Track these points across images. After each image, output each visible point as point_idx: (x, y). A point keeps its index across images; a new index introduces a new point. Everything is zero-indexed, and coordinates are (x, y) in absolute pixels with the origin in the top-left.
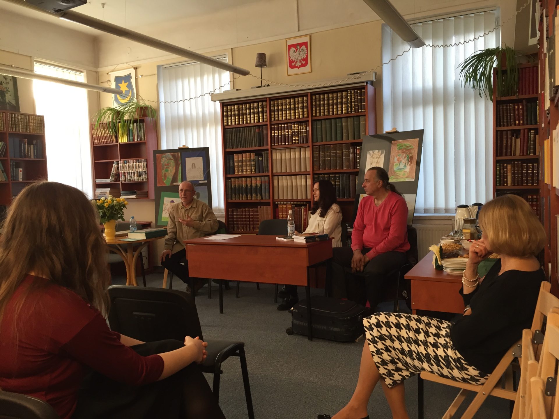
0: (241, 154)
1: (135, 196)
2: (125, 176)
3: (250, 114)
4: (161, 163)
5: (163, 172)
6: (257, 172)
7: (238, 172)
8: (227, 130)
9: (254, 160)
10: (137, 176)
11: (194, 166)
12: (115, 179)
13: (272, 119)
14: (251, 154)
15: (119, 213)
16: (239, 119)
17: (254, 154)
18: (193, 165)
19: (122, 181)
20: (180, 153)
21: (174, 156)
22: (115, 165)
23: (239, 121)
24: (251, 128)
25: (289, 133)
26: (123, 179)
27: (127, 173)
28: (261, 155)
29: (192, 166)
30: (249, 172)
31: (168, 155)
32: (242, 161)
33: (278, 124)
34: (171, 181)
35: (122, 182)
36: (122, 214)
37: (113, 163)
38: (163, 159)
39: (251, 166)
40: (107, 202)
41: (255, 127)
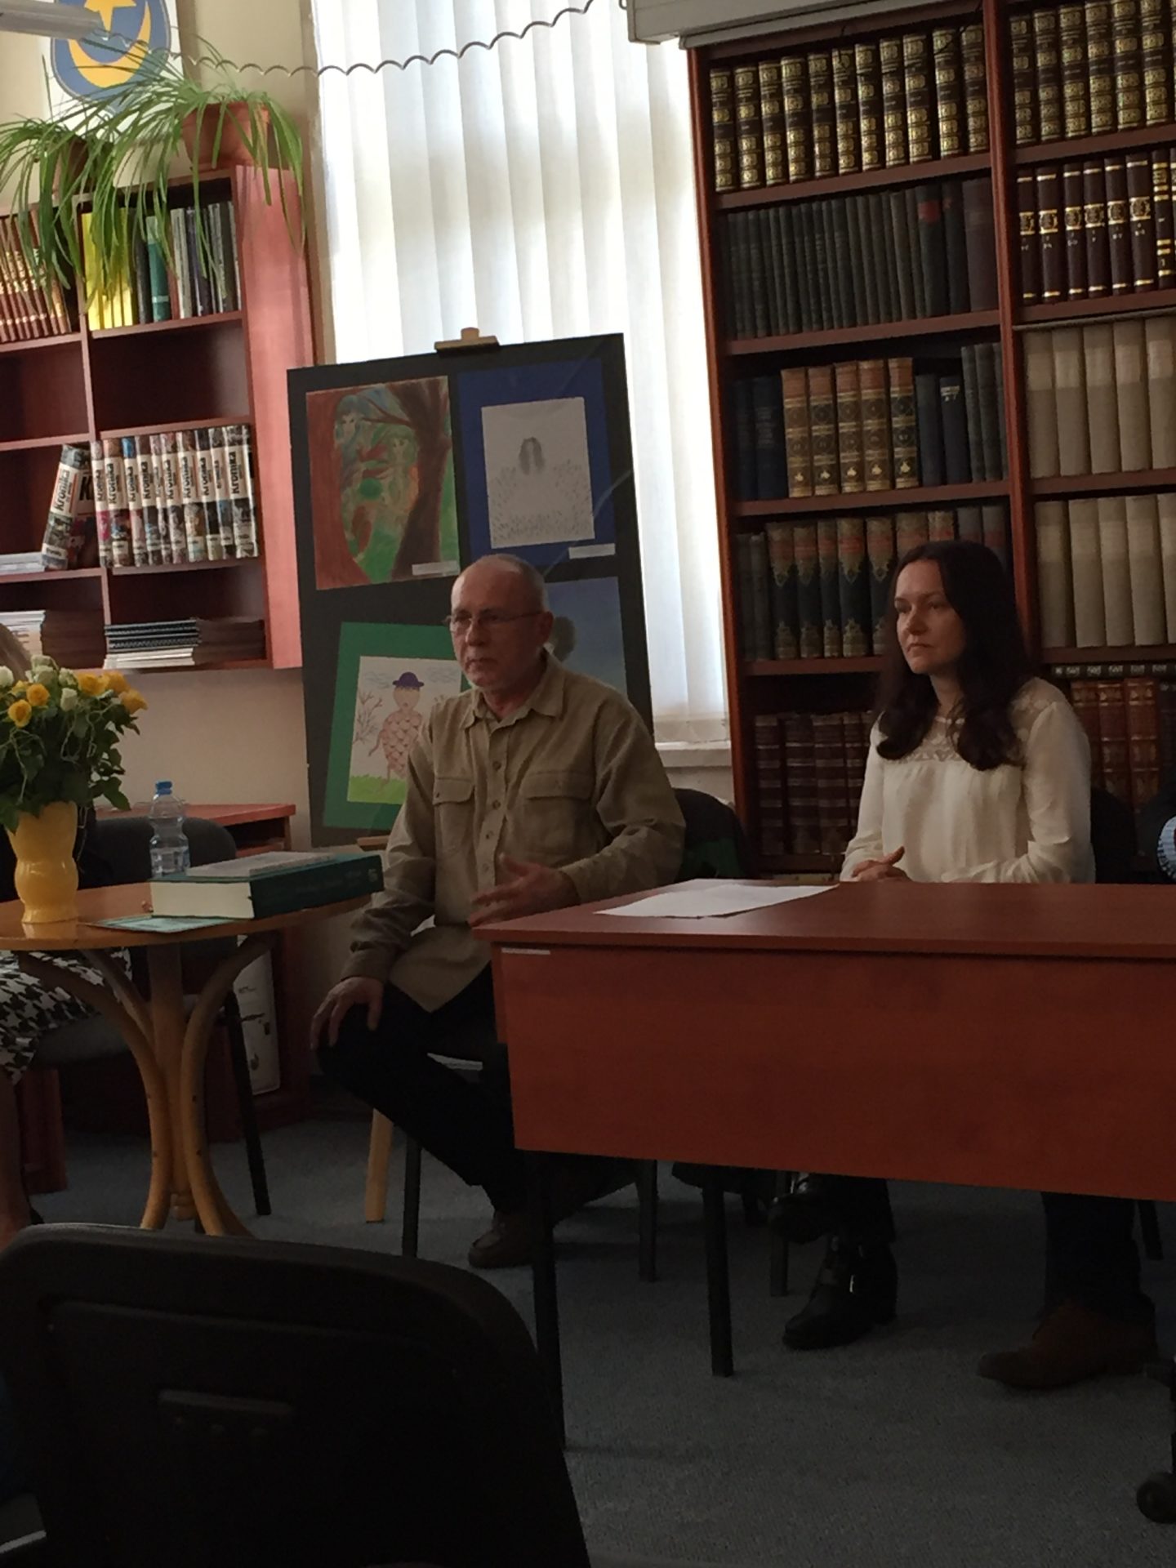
0: (827, 370)
1: (186, 652)
2: (129, 531)
3: (876, 108)
4: (338, 442)
5: (350, 500)
6: (927, 478)
7: (811, 481)
8: (730, 216)
9: (908, 405)
10: (200, 531)
11: (531, 453)
12: (71, 551)
13: (1019, 132)
14: (886, 369)
15: (96, 758)
16: (806, 144)
17: (909, 361)
18: (530, 447)
19: (111, 563)
20: (444, 380)
21: (409, 399)
22: (66, 470)
23: (807, 158)
24: (883, 196)
25: (1135, 219)
26: (116, 552)
27: (140, 512)
28: (953, 370)
29: (524, 454)
30: (875, 477)
31: (377, 392)
32: (832, 414)
33: (1057, 165)
34: (396, 552)
35: (109, 572)
36: (112, 768)
37: (55, 454)
38: (347, 418)
39: (887, 438)
40: (23, 696)
41: (908, 192)
